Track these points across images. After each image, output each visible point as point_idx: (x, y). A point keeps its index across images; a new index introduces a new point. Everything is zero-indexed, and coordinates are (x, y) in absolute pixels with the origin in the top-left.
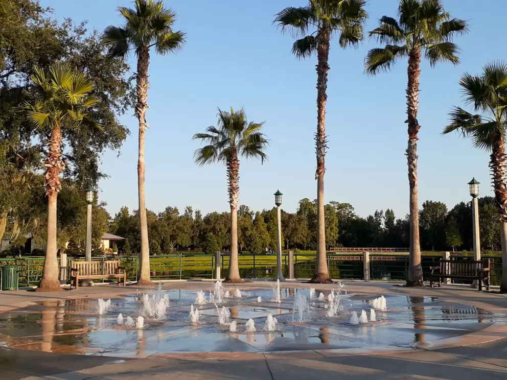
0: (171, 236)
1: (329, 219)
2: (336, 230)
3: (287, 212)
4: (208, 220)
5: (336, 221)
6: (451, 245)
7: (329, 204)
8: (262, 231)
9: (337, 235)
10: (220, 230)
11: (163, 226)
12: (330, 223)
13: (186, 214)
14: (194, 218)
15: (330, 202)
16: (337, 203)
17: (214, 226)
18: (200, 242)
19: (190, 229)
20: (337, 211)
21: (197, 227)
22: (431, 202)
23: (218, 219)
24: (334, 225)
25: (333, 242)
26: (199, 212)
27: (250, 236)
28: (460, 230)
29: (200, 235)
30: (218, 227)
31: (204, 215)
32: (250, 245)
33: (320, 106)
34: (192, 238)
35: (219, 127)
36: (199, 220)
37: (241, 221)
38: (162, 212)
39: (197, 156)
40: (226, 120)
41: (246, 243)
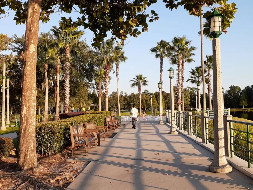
0: (115, 104)
1: (185, 95)
2: (189, 100)
3: (166, 92)
4: (130, 97)
5: (189, 96)
6: (242, 106)
7: (186, 88)
8: (154, 101)
9: (190, 102)
10: (136, 101)
11: (112, 100)
12: (186, 96)
13: (121, 94)
14: (124, 96)
15: (187, 87)
16: (190, 87)
17: (133, 99)
18: (127, 107)
19: (123, 101)
20: (190, 91)
21: (126, 100)
22: (233, 86)
23: (135, 97)
24: (188, 97)
25: (188, 105)
26: (126, 93)
27: (148, 104)
28: (247, 99)
29: (127, 103)
30: (135, 100)
31: (128, 95)
32: (148, 107)
33: (161, 73)
34: (124, 105)
35: (136, 78)
36: (127, 97)
37: (145, 97)
38: (111, 94)
39: (130, 86)
40: (138, 77)
41: (147, 107)
